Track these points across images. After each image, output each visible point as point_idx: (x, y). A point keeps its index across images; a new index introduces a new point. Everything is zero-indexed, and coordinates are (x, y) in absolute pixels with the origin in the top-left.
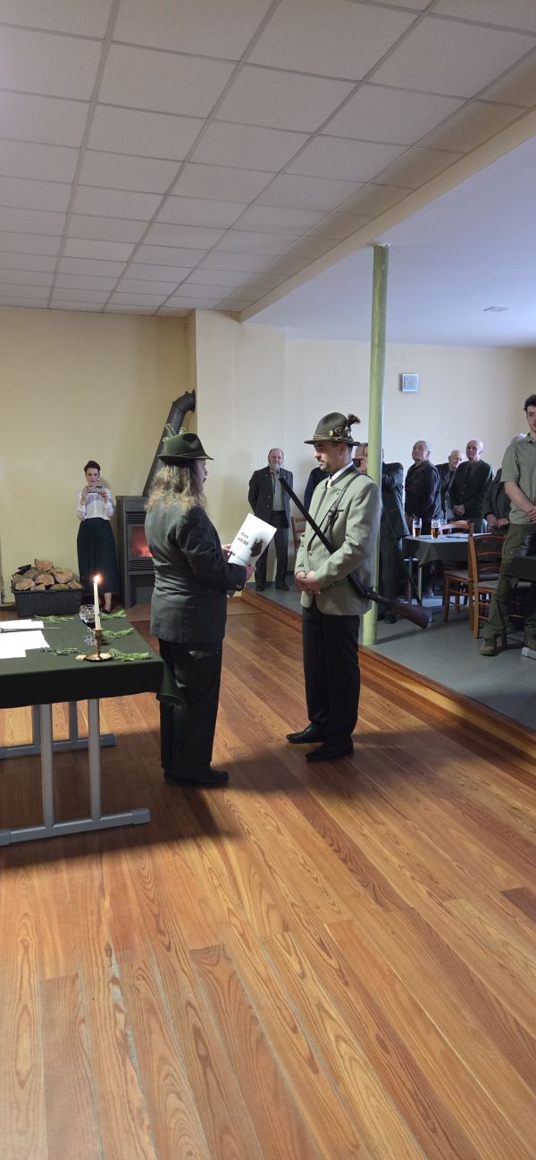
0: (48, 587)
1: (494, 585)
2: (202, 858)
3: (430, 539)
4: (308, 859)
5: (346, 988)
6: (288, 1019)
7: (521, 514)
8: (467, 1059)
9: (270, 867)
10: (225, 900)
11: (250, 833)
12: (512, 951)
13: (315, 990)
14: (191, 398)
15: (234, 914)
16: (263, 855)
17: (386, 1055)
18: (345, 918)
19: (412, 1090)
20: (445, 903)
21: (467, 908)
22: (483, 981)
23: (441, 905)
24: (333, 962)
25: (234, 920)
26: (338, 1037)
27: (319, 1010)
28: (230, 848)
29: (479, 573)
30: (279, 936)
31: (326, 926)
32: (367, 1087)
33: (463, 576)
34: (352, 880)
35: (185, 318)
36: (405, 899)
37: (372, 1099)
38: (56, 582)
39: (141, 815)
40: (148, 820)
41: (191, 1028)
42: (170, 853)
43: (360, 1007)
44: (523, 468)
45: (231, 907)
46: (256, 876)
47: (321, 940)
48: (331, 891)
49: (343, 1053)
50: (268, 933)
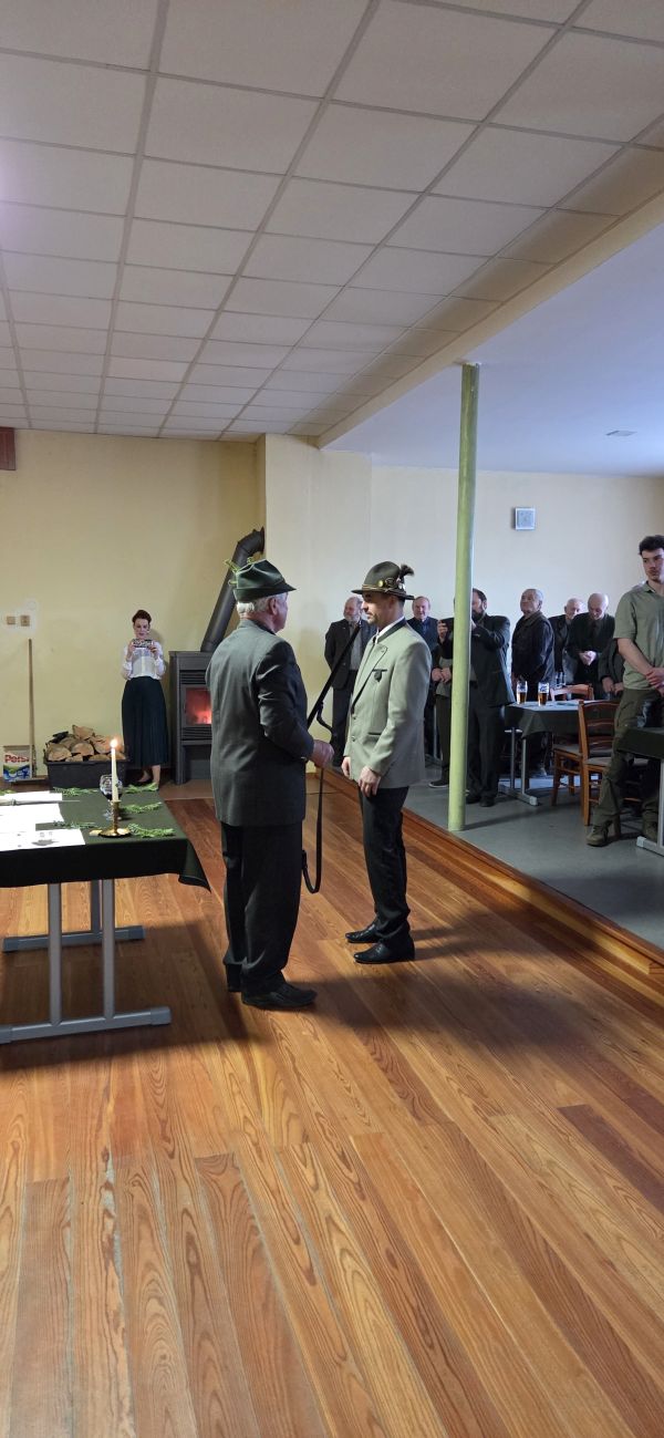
0: (86, 758)
1: (605, 762)
2: (223, 1062)
3: (537, 706)
4: (343, 1067)
5: (361, 1203)
6: (292, 1230)
7: (636, 677)
8: (481, 1277)
9: (298, 1074)
10: (242, 1108)
11: (282, 1038)
12: (556, 1170)
13: (327, 1203)
14: (259, 538)
15: (250, 1122)
16: (294, 1062)
17: (395, 1271)
18: (375, 1131)
19: (414, 1305)
20: (492, 1119)
21: (516, 1125)
22: (517, 1199)
23: (486, 1120)
24: (352, 1176)
25: (250, 1129)
26: (343, 1251)
27: (327, 1223)
28: (257, 1053)
29: (589, 747)
30: (297, 1148)
31: (351, 1139)
32: (366, 1301)
33: (573, 750)
34: (390, 1091)
35: (255, 443)
36: (447, 1113)
37: (370, 1313)
38: (96, 752)
39: (161, 1015)
40: (167, 1020)
41: (185, 1234)
42: (189, 1057)
43: (374, 1221)
44: (639, 622)
45: (249, 1115)
46: (282, 1084)
47: (343, 1153)
48: (362, 1100)
49: (346, 1267)
50: (285, 1144)
